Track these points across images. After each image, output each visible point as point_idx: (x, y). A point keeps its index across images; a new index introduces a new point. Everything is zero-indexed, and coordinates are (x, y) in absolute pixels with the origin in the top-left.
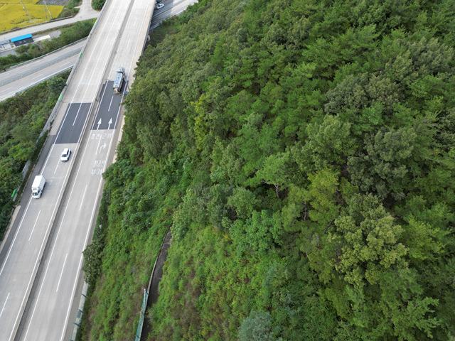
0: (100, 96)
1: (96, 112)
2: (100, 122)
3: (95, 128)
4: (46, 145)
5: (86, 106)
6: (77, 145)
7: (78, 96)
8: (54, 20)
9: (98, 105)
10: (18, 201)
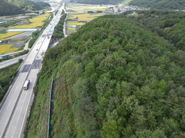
0: (34, 63)
1: (33, 66)
2: (34, 68)
3: (33, 69)
4: (18, 73)
5: (29, 65)
6: (28, 73)
7: (27, 63)
9: (33, 65)
10: (11, 84)
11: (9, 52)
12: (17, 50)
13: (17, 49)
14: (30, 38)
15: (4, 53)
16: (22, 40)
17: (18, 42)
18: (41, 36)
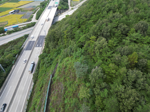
0: (38, 39)
1: (37, 43)
2: (38, 45)
3: (36, 47)
4: (22, 51)
5: (34, 42)
6: (31, 51)
8: (25, 22)
10: (14, 64)
11: (19, 23)
12: (26, 21)
13: (26, 19)
14: (38, 8)
15: (15, 24)
16: (31, 10)
17: (28, 12)
18: (47, 8)
